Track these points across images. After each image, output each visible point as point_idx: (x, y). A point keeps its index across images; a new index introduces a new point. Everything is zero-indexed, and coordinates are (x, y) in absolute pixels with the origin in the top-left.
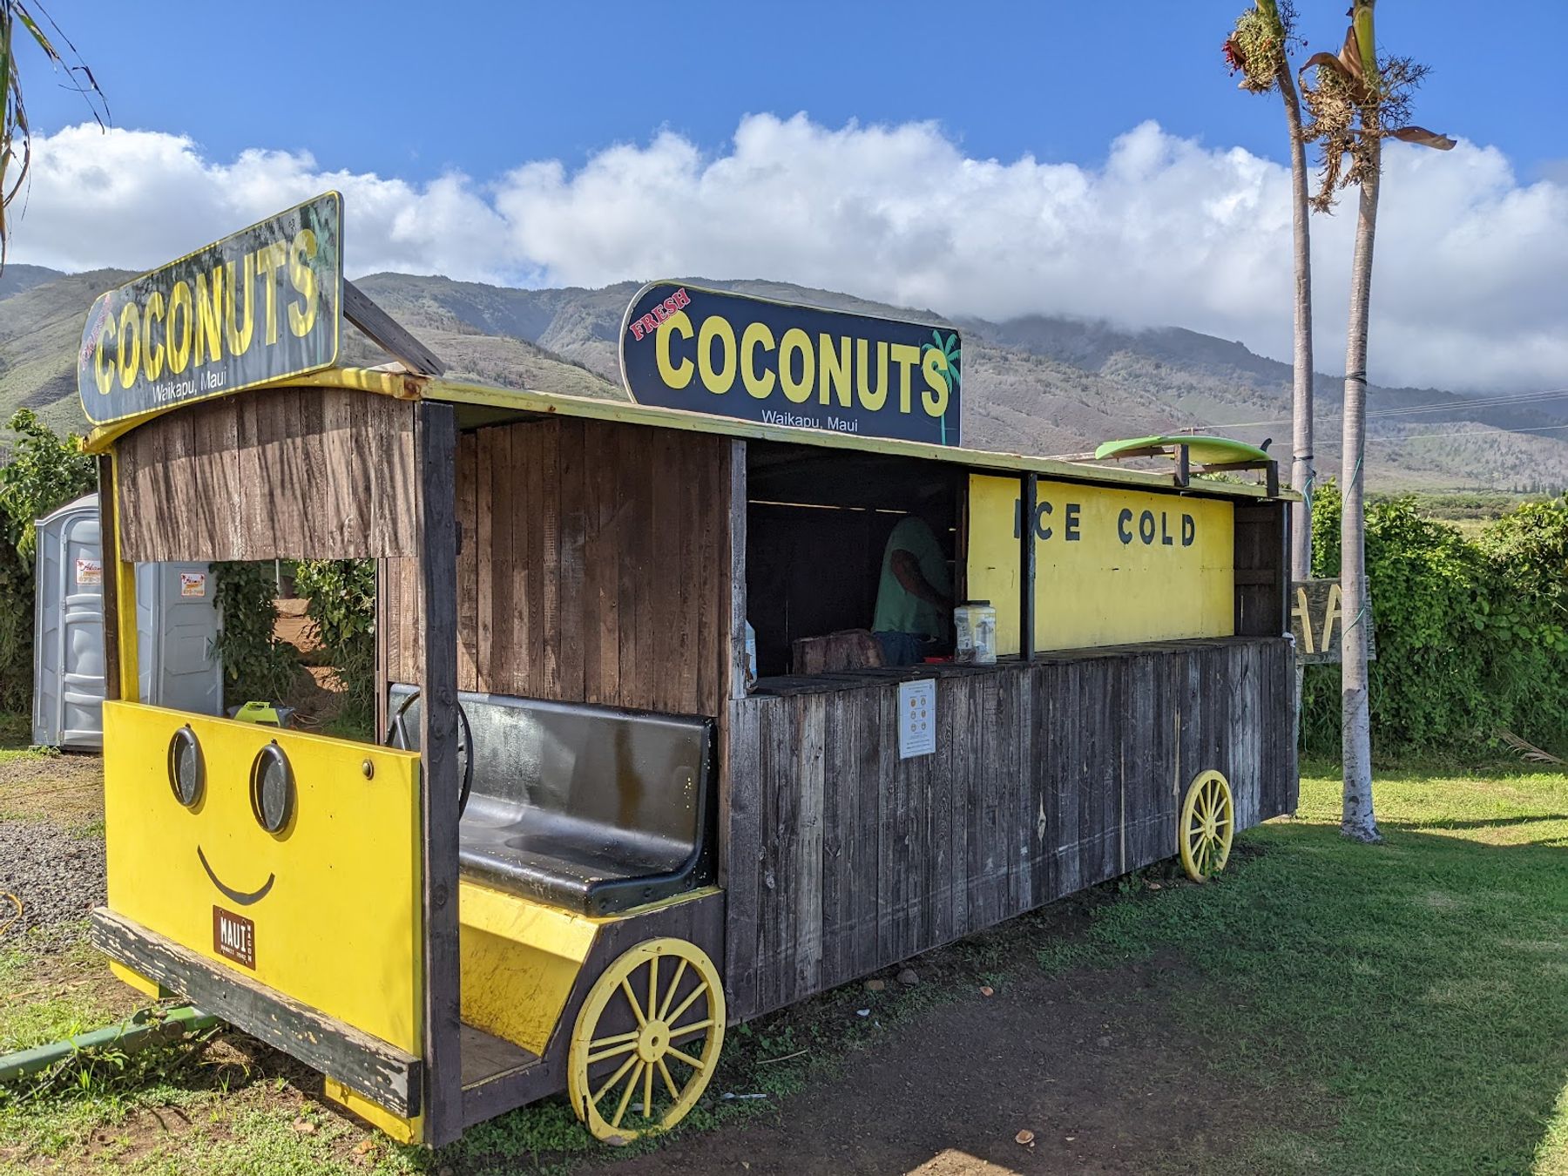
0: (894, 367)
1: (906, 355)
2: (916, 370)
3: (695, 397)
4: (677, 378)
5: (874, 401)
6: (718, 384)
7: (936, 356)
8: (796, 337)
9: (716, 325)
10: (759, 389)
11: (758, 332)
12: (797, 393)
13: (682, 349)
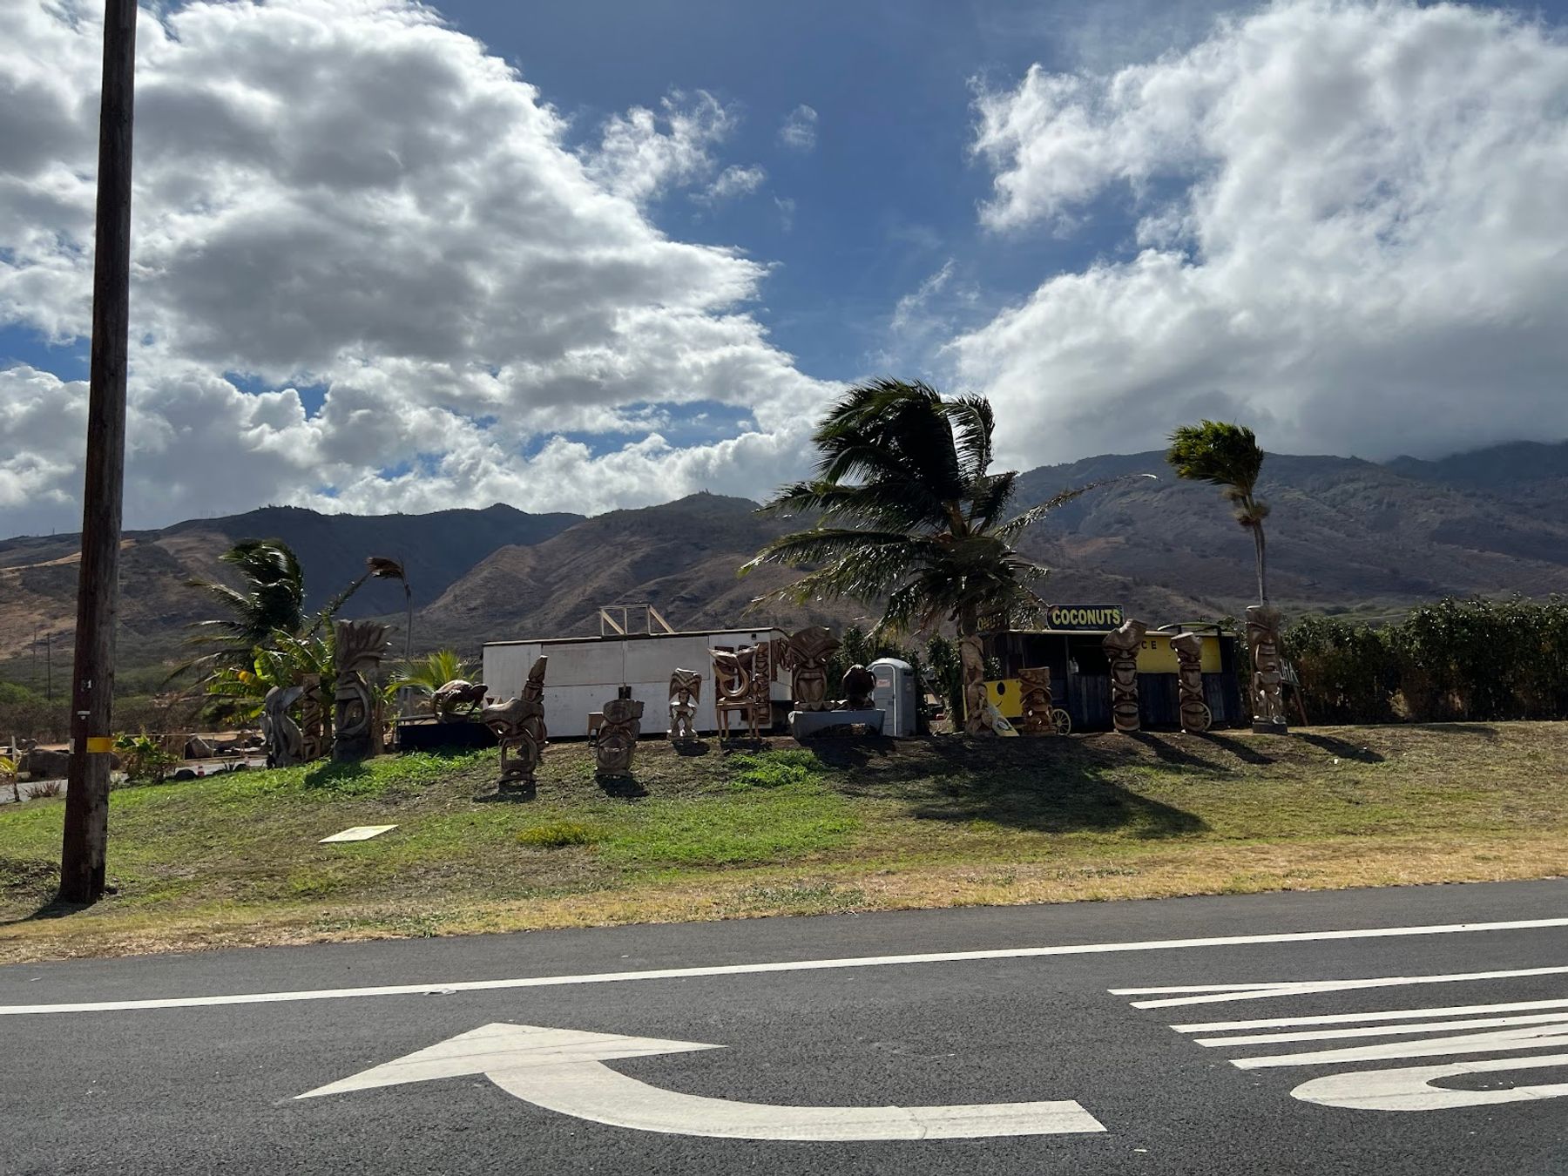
0: (1106, 615)
1: (1108, 612)
2: (1111, 615)
3: (1061, 626)
4: (1057, 622)
5: (1101, 622)
6: (1066, 623)
7: (1116, 611)
8: (1082, 611)
9: (1065, 611)
10: (1074, 622)
11: (1074, 612)
12: (1083, 622)
13: (1058, 617)
